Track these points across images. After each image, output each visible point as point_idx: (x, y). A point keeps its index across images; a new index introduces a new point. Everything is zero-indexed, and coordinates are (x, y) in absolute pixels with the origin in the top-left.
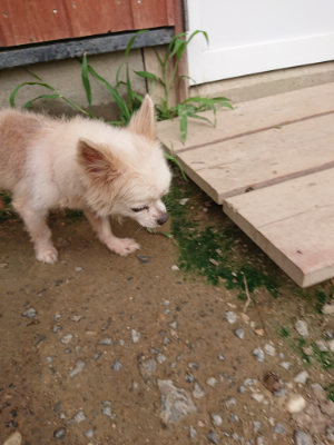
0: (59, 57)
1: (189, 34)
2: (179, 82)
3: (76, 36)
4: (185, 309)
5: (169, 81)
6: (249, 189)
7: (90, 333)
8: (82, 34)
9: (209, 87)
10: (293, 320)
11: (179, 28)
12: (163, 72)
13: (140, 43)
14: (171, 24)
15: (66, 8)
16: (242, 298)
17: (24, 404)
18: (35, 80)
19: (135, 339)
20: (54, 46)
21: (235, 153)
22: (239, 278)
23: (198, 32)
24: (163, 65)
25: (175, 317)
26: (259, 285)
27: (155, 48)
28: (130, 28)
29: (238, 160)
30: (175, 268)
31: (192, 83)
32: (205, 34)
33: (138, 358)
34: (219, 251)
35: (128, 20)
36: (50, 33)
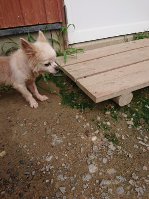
0: (20, 32)
1: (68, 25)
2: (65, 43)
3: (26, 25)
4: (62, 115)
5: (61, 42)
6: (85, 77)
7: (29, 123)
8: (28, 25)
9: (76, 45)
10: (96, 117)
11: (64, 23)
12: (59, 39)
13: (50, 28)
14: (61, 21)
15: (23, 16)
16: (81, 111)
17: (6, 143)
18: (11, 41)
19: (45, 124)
20: (18, 29)
21: (82, 66)
22: (81, 105)
23: (71, 24)
24: (58, 36)
25: (59, 118)
26: (87, 107)
27: (56, 30)
28: (46, 23)
29: (83, 69)
30: (60, 104)
31: (69, 44)
32: (73, 25)
33: (46, 129)
34: (75, 98)
35: (45, 20)
36: (17, 24)
